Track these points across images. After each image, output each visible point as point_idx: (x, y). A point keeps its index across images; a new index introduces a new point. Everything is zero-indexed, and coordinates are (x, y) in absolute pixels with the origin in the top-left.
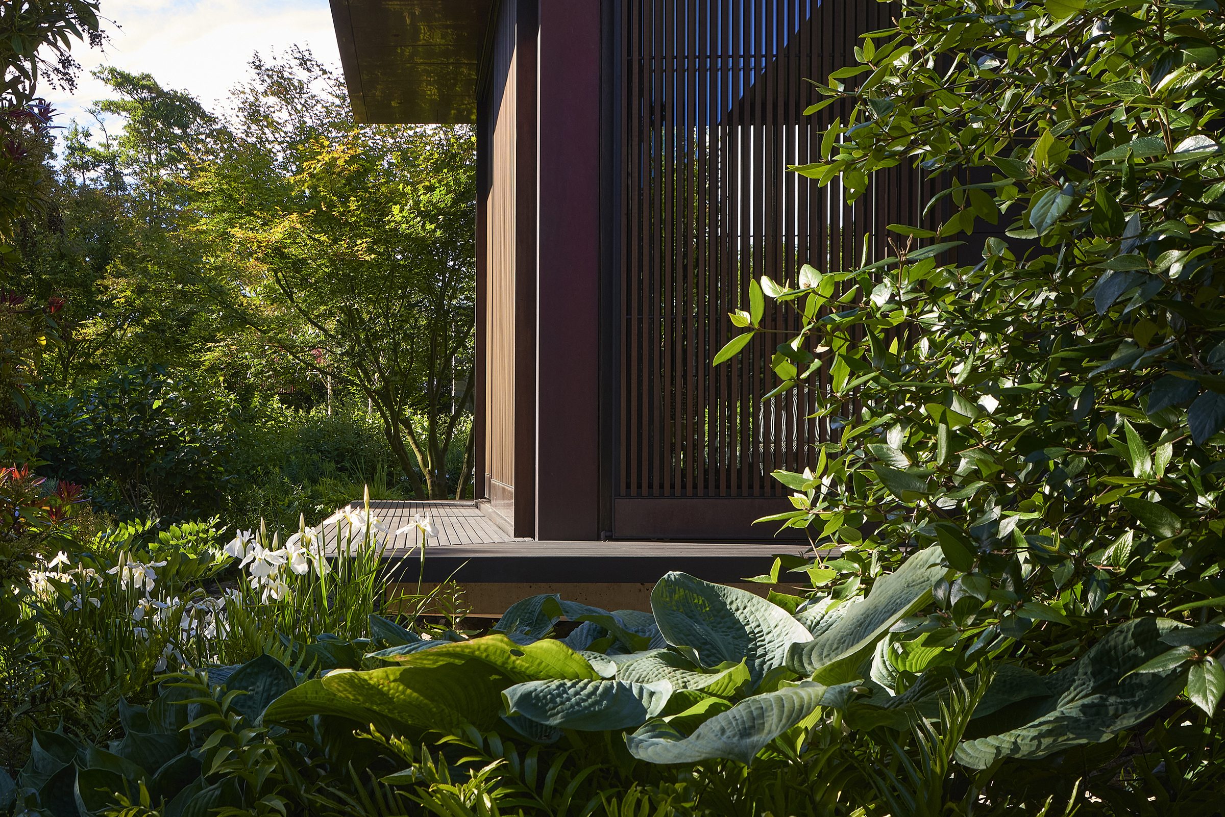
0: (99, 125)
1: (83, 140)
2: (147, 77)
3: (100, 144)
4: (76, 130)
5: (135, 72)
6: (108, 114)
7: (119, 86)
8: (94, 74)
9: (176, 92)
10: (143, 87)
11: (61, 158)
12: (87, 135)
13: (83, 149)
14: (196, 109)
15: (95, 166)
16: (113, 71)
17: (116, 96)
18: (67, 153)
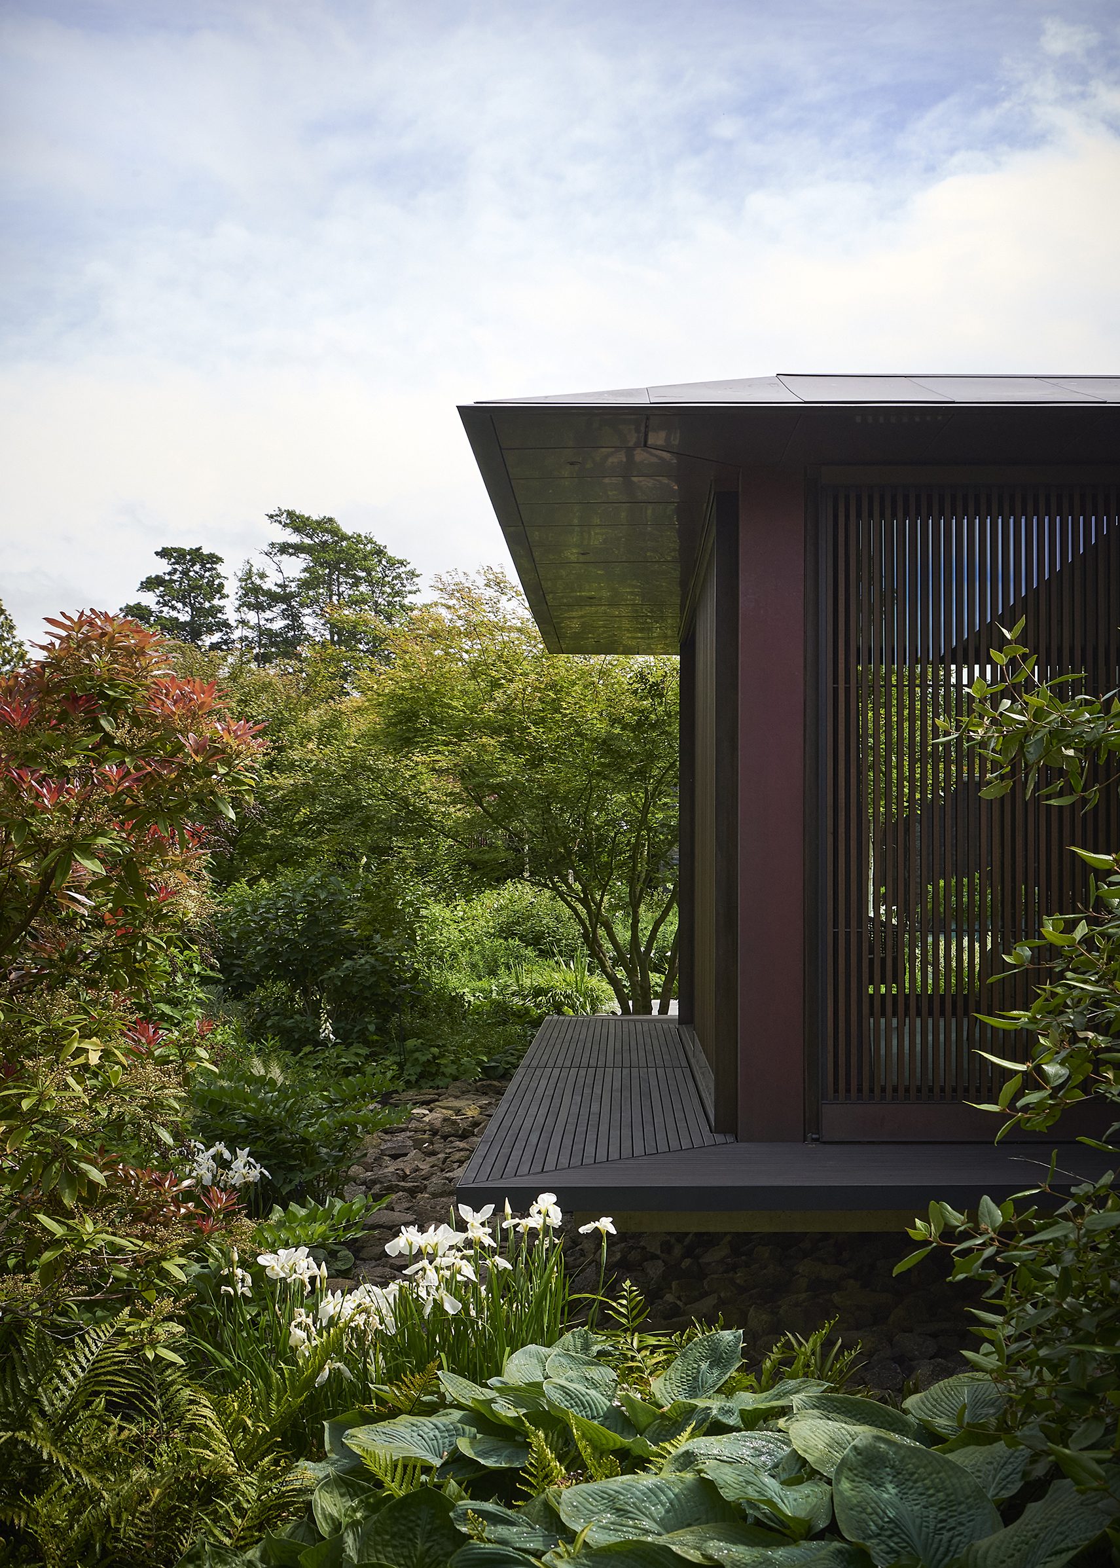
0: (276, 567)
1: (258, 582)
2: (331, 520)
3: (276, 584)
4: (250, 570)
5: (315, 514)
6: (285, 556)
7: (297, 530)
8: (271, 517)
9: (359, 536)
10: (327, 531)
11: (233, 597)
12: (262, 576)
13: (257, 590)
14: (379, 552)
15: (270, 607)
16: (290, 514)
17: (295, 539)
18: (240, 593)
